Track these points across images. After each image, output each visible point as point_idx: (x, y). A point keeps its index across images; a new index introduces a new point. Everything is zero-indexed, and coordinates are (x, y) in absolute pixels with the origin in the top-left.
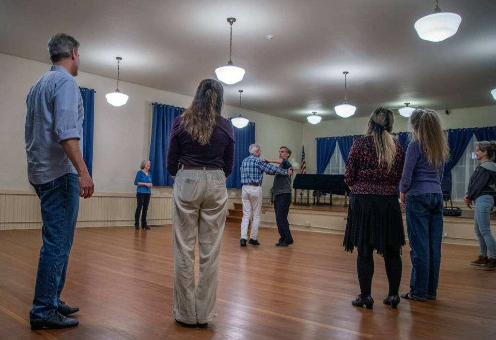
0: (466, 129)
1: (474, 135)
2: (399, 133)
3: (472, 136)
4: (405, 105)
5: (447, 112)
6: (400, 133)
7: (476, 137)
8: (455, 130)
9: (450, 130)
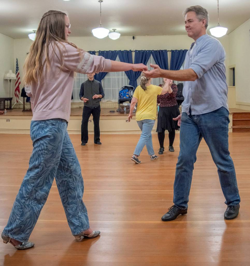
0: (146, 51)
1: (151, 56)
2: (98, 51)
3: (150, 56)
4: (113, 31)
5: (134, 38)
6: (100, 51)
7: (153, 57)
8: (139, 51)
9: (136, 51)
